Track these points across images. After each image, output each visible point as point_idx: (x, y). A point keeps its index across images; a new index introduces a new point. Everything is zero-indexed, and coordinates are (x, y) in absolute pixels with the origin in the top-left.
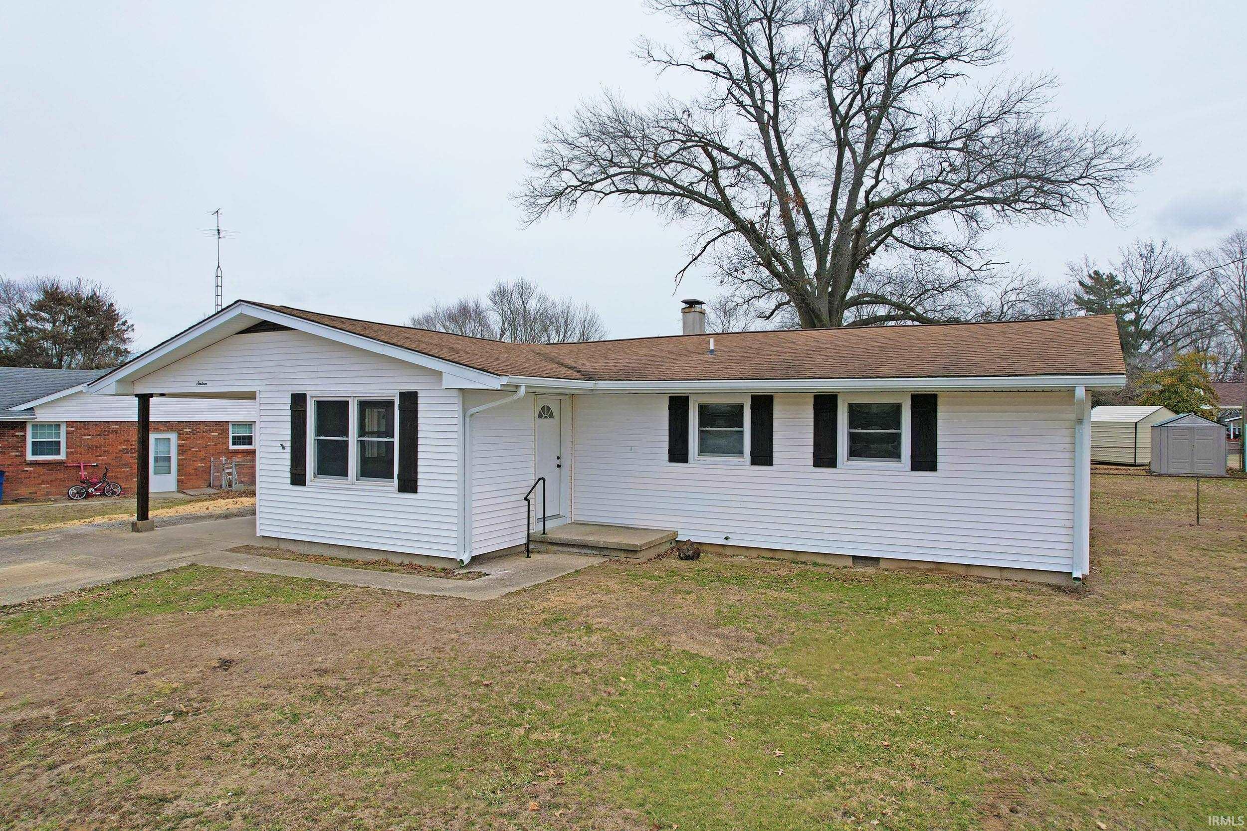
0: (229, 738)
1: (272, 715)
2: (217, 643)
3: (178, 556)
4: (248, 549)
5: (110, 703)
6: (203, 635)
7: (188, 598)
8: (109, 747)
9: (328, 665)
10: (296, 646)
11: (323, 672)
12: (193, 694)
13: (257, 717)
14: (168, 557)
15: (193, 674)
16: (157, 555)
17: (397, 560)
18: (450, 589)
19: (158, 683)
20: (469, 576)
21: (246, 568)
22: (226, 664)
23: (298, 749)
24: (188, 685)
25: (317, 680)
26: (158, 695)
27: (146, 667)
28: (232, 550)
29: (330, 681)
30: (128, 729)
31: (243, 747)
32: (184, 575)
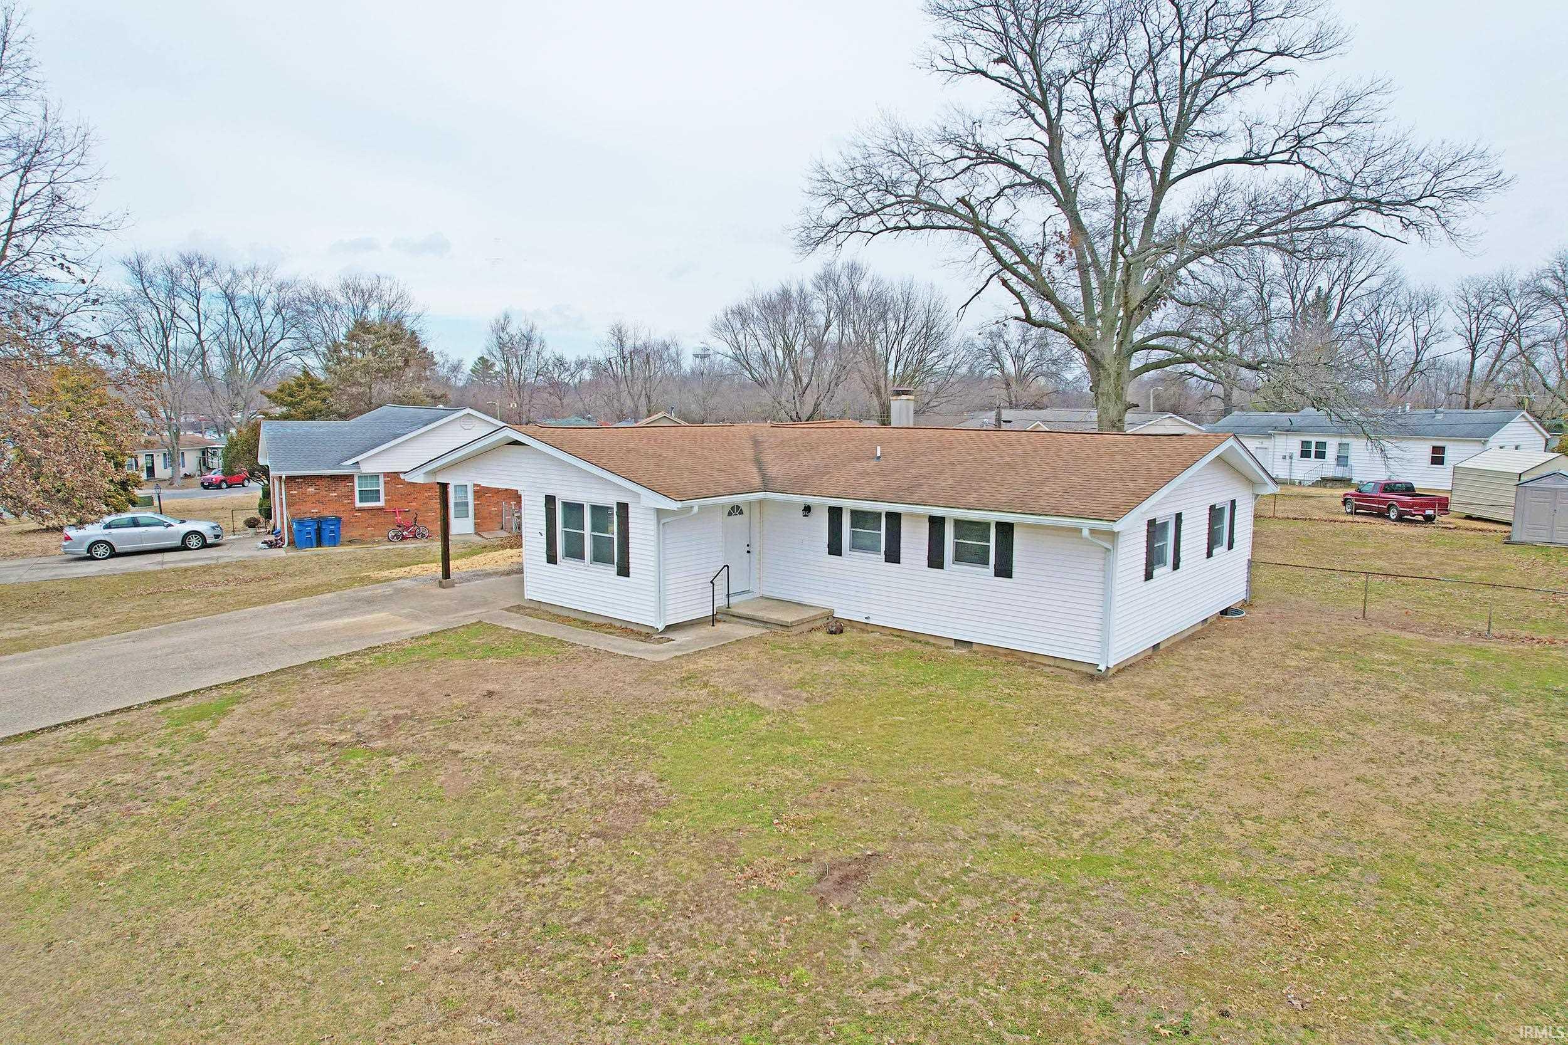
0: (487, 730)
1: (508, 721)
2: (487, 681)
3: (470, 612)
4: (519, 608)
5: (434, 709)
6: (481, 676)
7: (474, 649)
8: (435, 729)
9: (544, 698)
10: (531, 685)
11: (540, 701)
12: (472, 708)
13: (501, 722)
14: (462, 614)
15: (473, 698)
16: (457, 611)
17: (618, 625)
18: (640, 651)
19: (455, 701)
20: (659, 641)
21: (513, 626)
22: (490, 694)
23: (518, 737)
24: (470, 704)
25: (535, 706)
26: (456, 707)
27: (450, 692)
28: (507, 610)
29: (542, 707)
30: (442, 722)
31: (493, 735)
32: (473, 630)
